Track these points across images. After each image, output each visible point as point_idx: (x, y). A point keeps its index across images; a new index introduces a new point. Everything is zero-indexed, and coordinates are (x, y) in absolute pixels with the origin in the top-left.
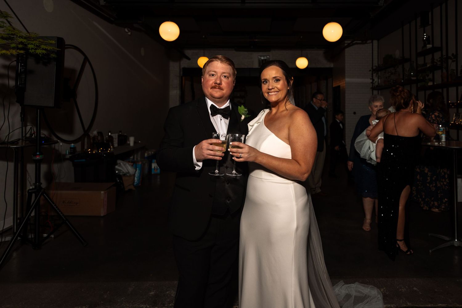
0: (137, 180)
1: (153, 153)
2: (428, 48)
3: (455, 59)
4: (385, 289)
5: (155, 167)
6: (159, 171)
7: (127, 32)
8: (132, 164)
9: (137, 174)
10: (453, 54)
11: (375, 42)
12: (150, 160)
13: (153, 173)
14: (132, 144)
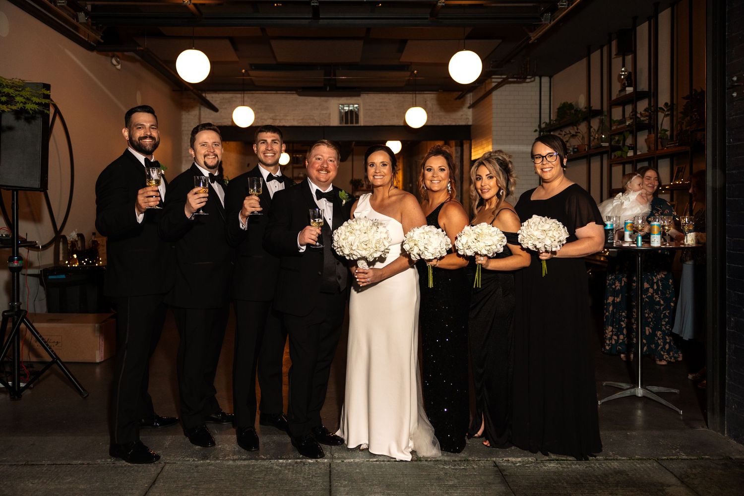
2: (627, 93)
3: (669, 113)
7: (115, 65)
10: (666, 104)
11: (545, 80)
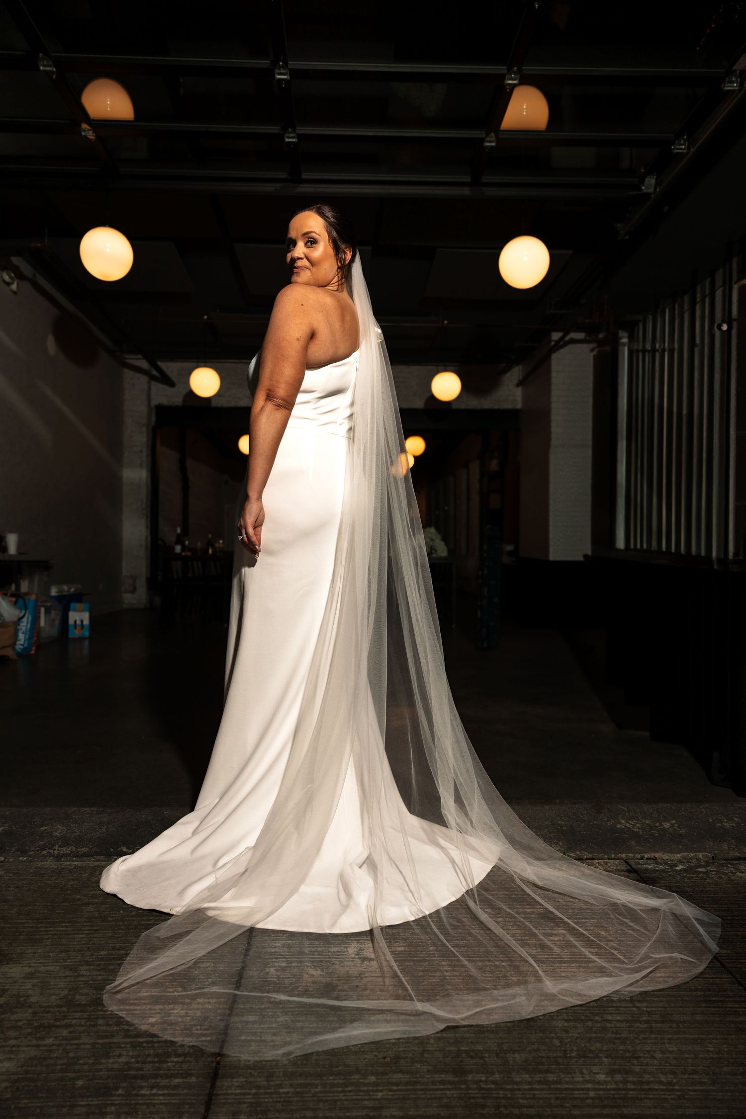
0: (25, 639)
1: (73, 590)
4: (675, 823)
5: (75, 622)
6: (86, 633)
7: (8, 284)
8: (14, 599)
9: (25, 624)
12: (65, 603)
13: (71, 636)
14: (12, 549)
